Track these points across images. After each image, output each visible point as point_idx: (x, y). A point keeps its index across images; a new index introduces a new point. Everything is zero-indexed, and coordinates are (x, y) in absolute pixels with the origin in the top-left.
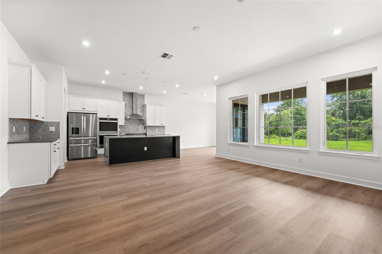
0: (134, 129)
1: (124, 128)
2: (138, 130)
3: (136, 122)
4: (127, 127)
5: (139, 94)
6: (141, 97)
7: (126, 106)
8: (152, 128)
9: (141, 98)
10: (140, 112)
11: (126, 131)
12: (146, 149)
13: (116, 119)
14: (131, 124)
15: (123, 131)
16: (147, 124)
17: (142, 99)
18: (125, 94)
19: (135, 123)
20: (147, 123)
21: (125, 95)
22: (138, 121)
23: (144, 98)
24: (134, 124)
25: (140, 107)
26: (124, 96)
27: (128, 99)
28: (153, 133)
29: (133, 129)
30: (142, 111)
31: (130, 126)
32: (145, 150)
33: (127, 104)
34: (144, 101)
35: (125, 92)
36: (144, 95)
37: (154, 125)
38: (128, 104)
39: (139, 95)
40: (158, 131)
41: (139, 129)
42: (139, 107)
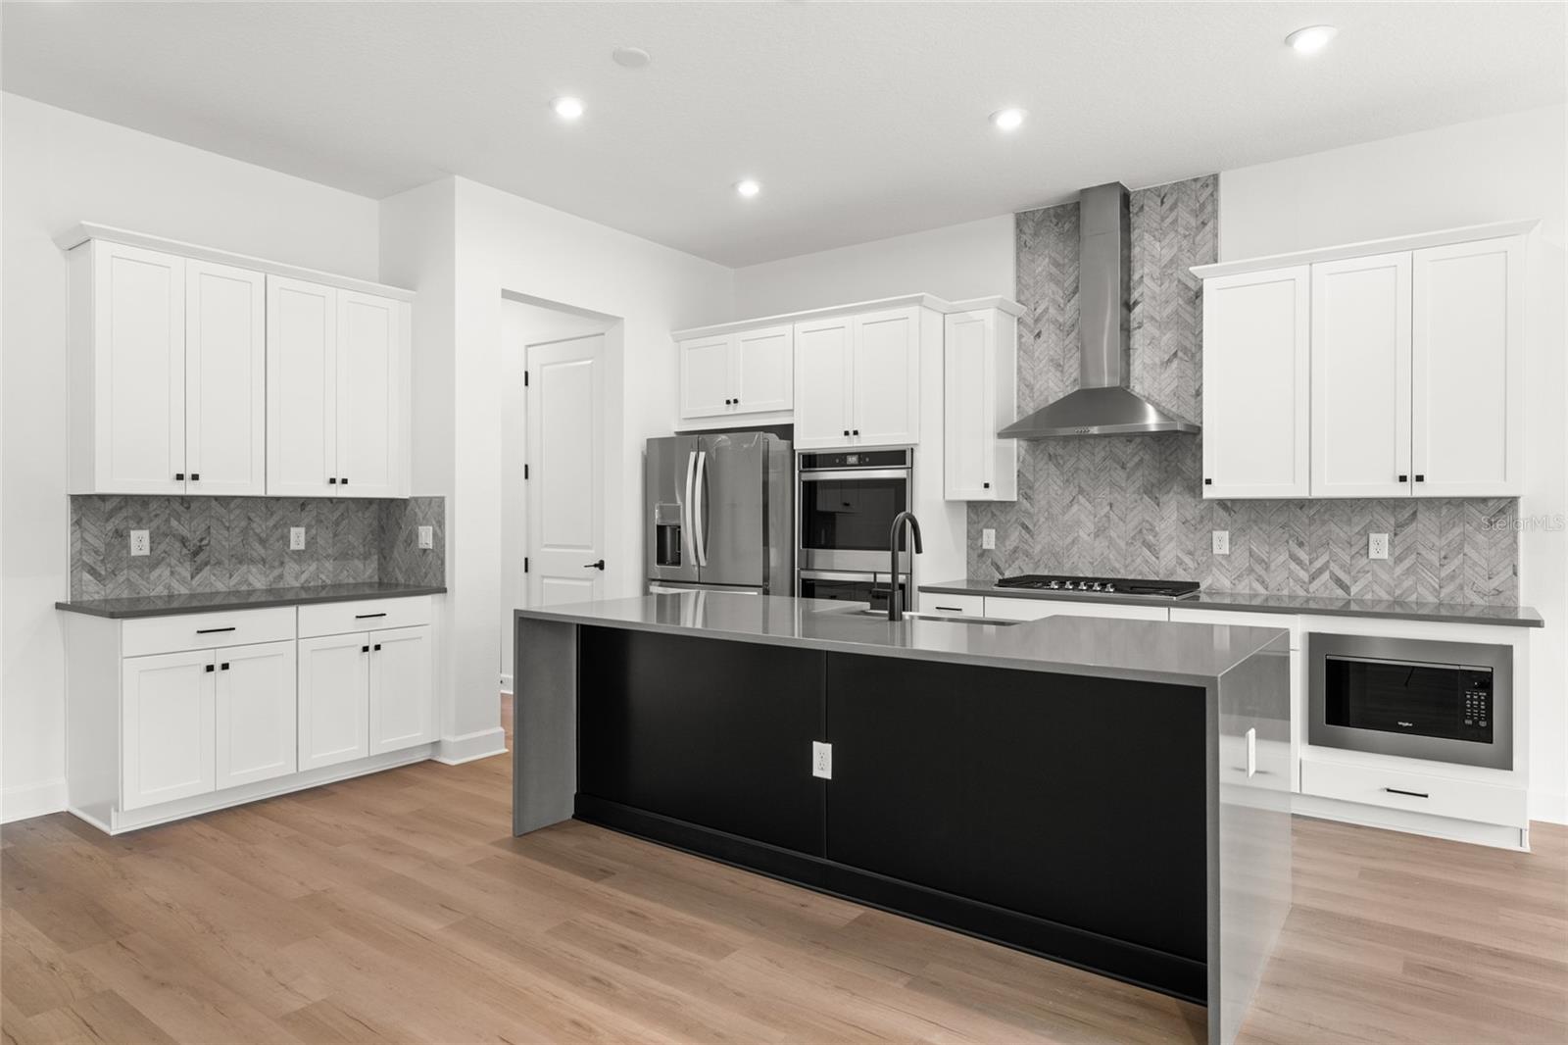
0: (1113, 534)
1: (1026, 528)
2: (1149, 547)
3: (1123, 467)
4: (1050, 517)
5: (1157, 190)
6: (1172, 209)
7: (1038, 335)
8: (1312, 520)
9: (1175, 221)
10: (1169, 361)
11: (1038, 548)
12: (822, 760)
13: (897, 457)
14: (1081, 491)
15: (1015, 550)
16: (1205, 487)
17: (1193, 222)
18: (1029, 228)
19: (1119, 475)
20: (1205, 477)
21: (1036, 235)
22: (1147, 457)
23: (1215, 213)
24: (1113, 485)
25: (1169, 310)
26: (1021, 246)
27: (1057, 265)
28: (1326, 576)
29: (1097, 536)
30: (1185, 350)
31: (1075, 508)
32: (817, 773)
33: (1046, 310)
34: (1216, 236)
35: (1033, 212)
36: (1216, 177)
37: (1301, 492)
38: (1052, 311)
39: (1161, 195)
40: (1399, 560)
41: (1152, 530)
42: (1152, 318)
